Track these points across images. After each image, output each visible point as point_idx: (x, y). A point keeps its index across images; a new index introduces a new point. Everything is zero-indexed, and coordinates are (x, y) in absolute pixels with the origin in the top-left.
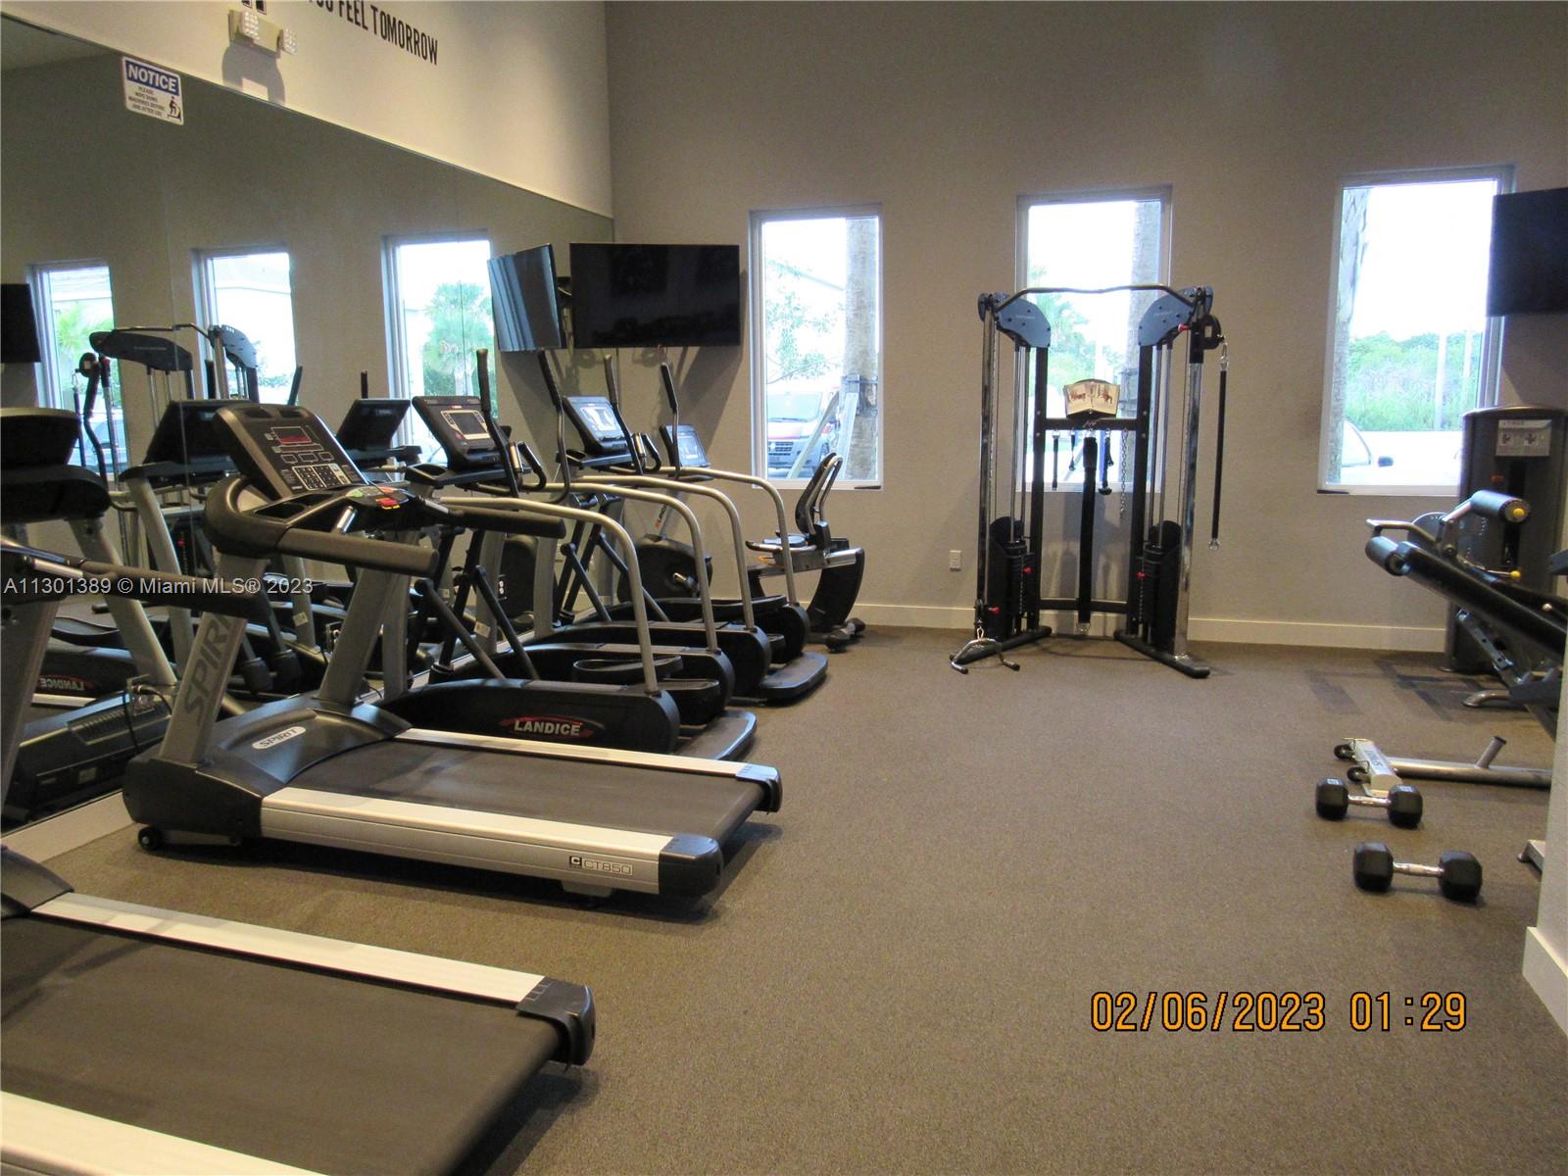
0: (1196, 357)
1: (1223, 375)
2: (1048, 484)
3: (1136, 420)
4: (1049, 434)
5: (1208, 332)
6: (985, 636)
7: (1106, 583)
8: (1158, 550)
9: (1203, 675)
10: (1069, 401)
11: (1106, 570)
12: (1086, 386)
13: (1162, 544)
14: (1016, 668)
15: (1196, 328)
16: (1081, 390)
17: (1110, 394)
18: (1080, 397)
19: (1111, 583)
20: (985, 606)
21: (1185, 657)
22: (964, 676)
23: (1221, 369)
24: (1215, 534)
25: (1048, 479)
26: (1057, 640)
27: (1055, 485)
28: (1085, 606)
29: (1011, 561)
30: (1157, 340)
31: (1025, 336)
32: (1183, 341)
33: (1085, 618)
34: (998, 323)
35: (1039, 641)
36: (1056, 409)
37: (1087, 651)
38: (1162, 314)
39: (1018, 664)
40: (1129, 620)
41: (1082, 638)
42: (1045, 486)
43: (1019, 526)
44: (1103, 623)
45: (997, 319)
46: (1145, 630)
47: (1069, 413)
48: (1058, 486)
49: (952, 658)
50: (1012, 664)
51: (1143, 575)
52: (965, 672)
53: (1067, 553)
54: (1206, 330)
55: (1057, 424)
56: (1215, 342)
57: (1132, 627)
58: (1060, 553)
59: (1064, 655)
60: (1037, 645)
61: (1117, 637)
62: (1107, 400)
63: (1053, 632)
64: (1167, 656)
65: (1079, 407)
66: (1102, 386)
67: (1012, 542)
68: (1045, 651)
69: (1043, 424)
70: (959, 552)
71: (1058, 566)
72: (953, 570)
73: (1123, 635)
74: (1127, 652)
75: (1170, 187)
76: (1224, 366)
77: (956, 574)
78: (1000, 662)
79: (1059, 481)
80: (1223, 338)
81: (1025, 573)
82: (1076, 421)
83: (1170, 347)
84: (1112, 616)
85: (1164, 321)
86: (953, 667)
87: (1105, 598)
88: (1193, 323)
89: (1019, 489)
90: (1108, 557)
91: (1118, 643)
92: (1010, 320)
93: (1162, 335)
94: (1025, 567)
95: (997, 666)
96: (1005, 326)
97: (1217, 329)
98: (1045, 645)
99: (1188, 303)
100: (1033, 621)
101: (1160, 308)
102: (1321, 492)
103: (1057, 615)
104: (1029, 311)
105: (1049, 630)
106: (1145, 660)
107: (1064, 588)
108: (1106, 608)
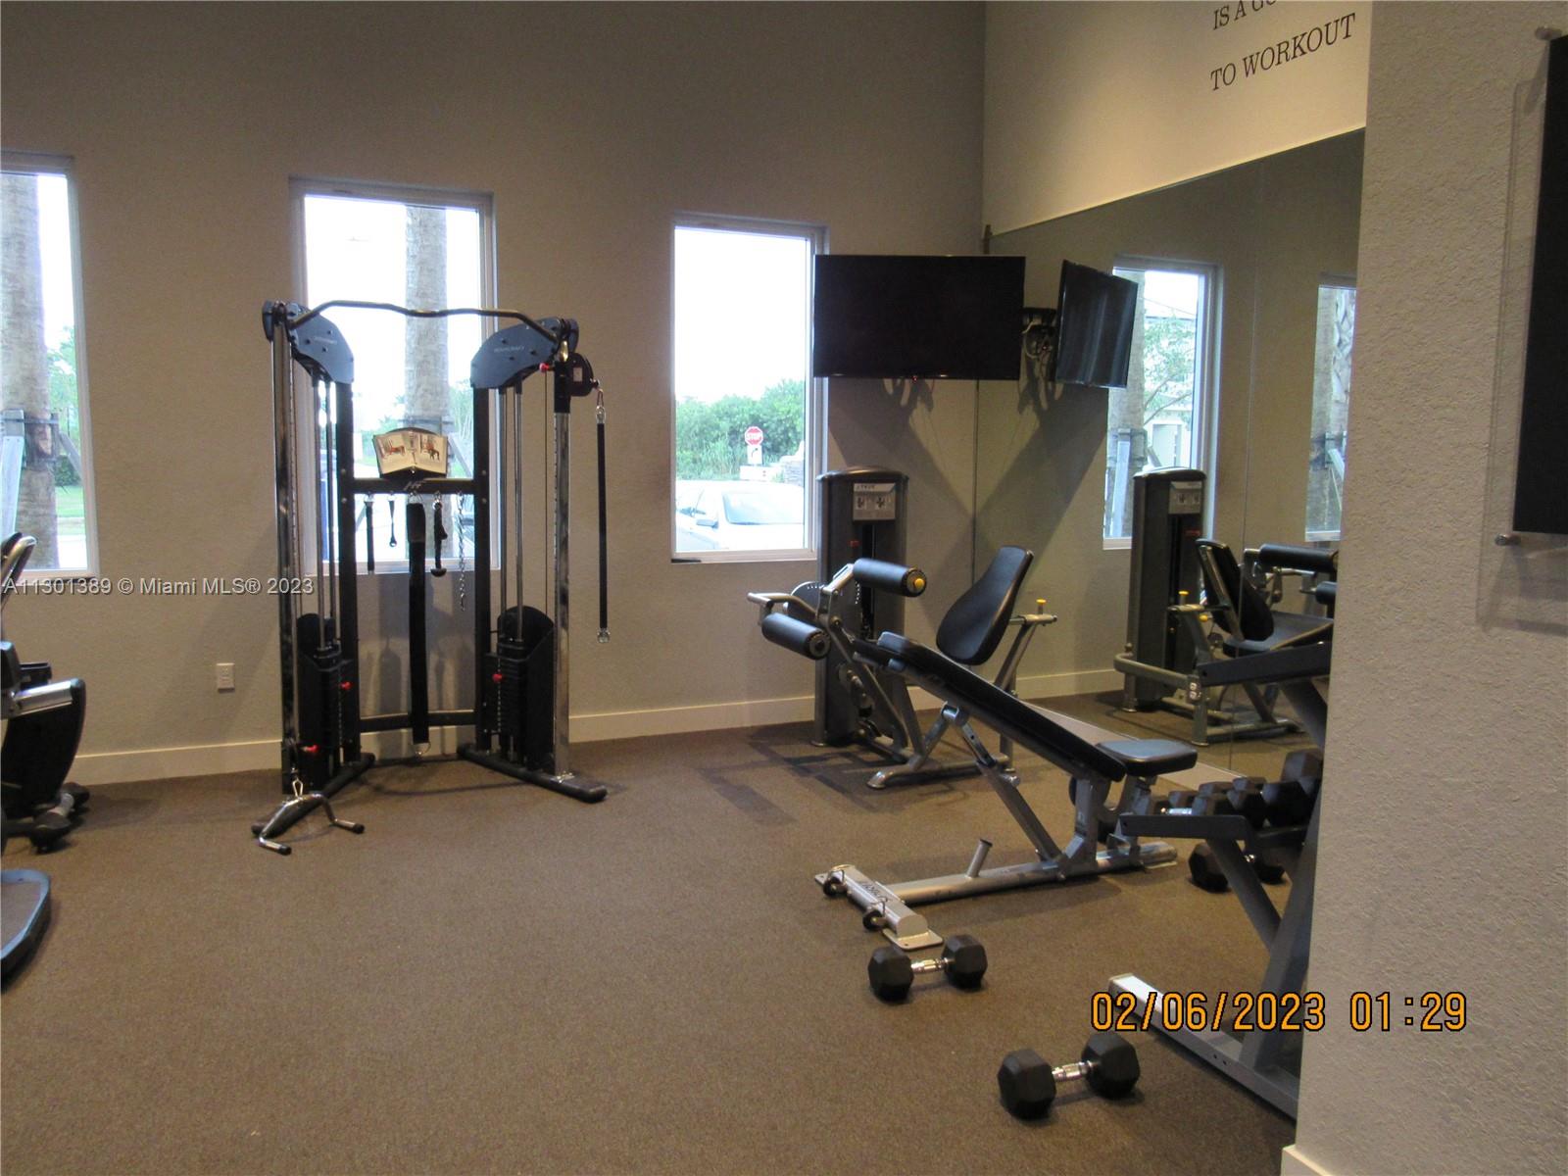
0: (562, 406)
1: (601, 428)
2: (361, 563)
3: (472, 481)
4: (360, 499)
5: (578, 375)
6: (305, 792)
7: (440, 686)
8: (518, 644)
9: (598, 798)
10: (382, 456)
11: (440, 670)
12: (403, 435)
13: (523, 636)
14: (358, 830)
15: (562, 370)
16: (397, 441)
17: (435, 448)
18: (397, 450)
19: (448, 689)
20: (299, 746)
21: (570, 776)
22: (286, 858)
23: (598, 422)
24: (603, 623)
25: (361, 556)
26: (386, 770)
27: (371, 564)
28: (420, 721)
29: (326, 677)
30: (502, 383)
31: (326, 367)
32: (540, 385)
33: (421, 736)
34: (294, 345)
35: (365, 775)
36: (365, 468)
37: (432, 784)
38: (507, 349)
39: (361, 823)
40: (479, 732)
41: (414, 762)
42: (358, 567)
43: (330, 625)
44: (444, 739)
45: (291, 339)
46: (504, 742)
47: (386, 471)
48: (376, 567)
49: (257, 832)
50: (352, 824)
51: (500, 677)
52: (286, 852)
53: (386, 653)
54: (575, 373)
55: (370, 487)
56: (586, 387)
57: (484, 742)
58: (377, 657)
59: (409, 794)
60: (363, 783)
61: (463, 754)
62: (432, 455)
63: (377, 757)
64: (545, 777)
65: (396, 463)
66: (425, 437)
67: (323, 648)
68: (378, 790)
69: (350, 486)
70: (232, 664)
71: (375, 671)
72: (222, 691)
73: (472, 751)
74: (484, 775)
75: (489, 197)
76: (600, 417)
77: (228, 695)
78: (329, 823)
79: (377, 558)
80: (597, 383)
81: (343, 690)
82: (392, 482)
83: (519, 391)
84: (450, 729)
85: (512, 359)
86: (264, 846)
87: (441, 708)
88: (556, 363)
89: (326, 574)
90: (441, 654)
91: (467, 764)
92: (308, 342)
93: (510, 375)
94: (344, 682)
95: (327, 831)
96: (304, 350)
97: (588, 372)
98: (376, 781)
99: (550, 338)
100: (353, 749)
101: (504, 342)
102: (674, 561)
103: (378, 735)
104: (329, 333)
105: (371, 757)
106: (515, 784)
107: (387, 699)
108: (442, 720)
